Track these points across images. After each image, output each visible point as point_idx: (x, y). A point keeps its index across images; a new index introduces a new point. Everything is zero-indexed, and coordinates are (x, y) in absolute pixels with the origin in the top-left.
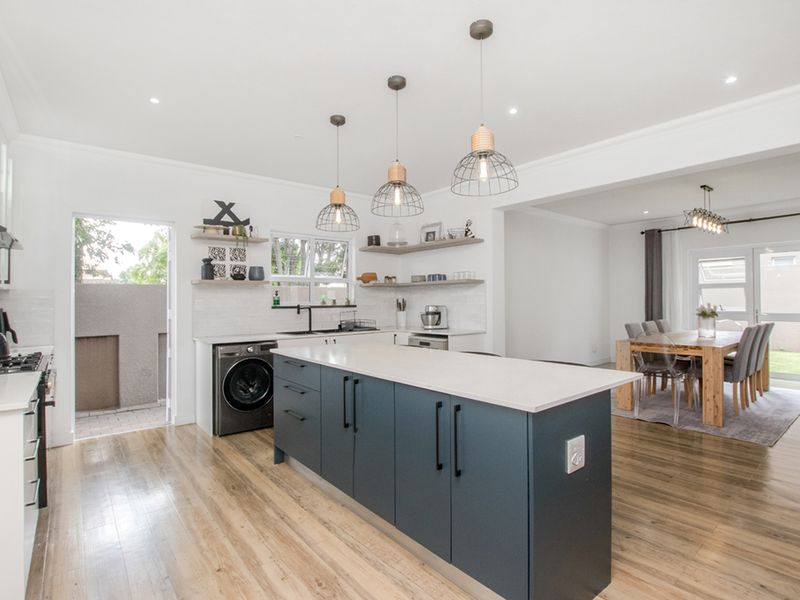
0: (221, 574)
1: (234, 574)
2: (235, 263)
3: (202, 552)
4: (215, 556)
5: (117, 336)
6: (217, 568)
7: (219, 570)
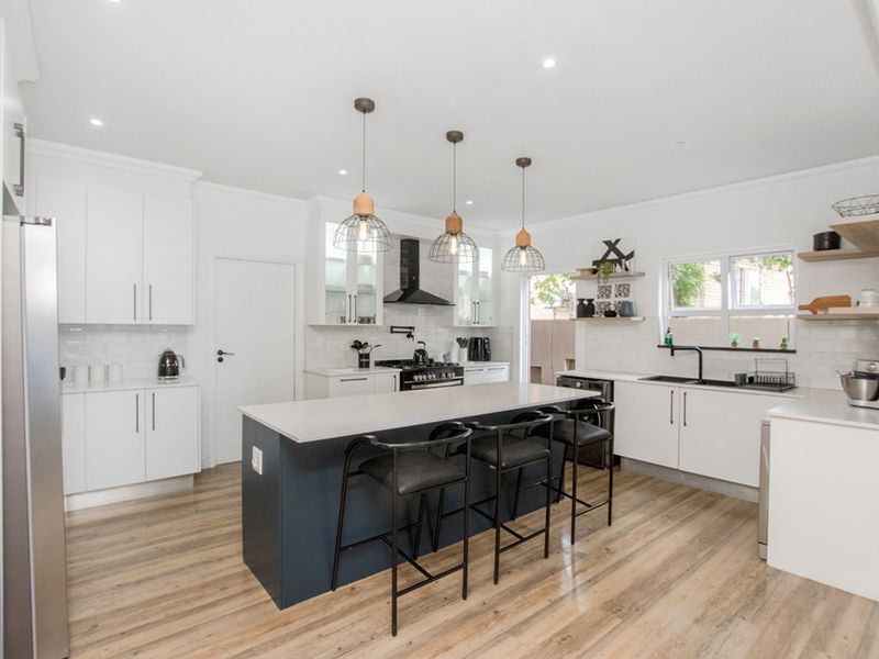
2: (619, 299)
5: (540, 368)
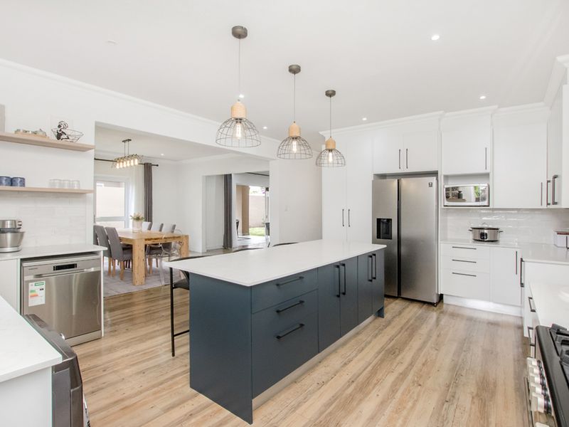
0: (421, 383)
1: (416, 379)
3: (416, 401)
4: (413, 393)
6: (419, 387)
7: (420, 385)
